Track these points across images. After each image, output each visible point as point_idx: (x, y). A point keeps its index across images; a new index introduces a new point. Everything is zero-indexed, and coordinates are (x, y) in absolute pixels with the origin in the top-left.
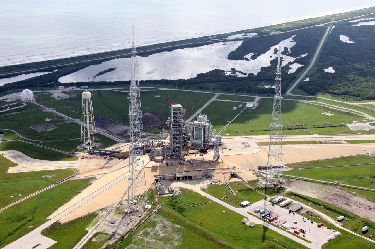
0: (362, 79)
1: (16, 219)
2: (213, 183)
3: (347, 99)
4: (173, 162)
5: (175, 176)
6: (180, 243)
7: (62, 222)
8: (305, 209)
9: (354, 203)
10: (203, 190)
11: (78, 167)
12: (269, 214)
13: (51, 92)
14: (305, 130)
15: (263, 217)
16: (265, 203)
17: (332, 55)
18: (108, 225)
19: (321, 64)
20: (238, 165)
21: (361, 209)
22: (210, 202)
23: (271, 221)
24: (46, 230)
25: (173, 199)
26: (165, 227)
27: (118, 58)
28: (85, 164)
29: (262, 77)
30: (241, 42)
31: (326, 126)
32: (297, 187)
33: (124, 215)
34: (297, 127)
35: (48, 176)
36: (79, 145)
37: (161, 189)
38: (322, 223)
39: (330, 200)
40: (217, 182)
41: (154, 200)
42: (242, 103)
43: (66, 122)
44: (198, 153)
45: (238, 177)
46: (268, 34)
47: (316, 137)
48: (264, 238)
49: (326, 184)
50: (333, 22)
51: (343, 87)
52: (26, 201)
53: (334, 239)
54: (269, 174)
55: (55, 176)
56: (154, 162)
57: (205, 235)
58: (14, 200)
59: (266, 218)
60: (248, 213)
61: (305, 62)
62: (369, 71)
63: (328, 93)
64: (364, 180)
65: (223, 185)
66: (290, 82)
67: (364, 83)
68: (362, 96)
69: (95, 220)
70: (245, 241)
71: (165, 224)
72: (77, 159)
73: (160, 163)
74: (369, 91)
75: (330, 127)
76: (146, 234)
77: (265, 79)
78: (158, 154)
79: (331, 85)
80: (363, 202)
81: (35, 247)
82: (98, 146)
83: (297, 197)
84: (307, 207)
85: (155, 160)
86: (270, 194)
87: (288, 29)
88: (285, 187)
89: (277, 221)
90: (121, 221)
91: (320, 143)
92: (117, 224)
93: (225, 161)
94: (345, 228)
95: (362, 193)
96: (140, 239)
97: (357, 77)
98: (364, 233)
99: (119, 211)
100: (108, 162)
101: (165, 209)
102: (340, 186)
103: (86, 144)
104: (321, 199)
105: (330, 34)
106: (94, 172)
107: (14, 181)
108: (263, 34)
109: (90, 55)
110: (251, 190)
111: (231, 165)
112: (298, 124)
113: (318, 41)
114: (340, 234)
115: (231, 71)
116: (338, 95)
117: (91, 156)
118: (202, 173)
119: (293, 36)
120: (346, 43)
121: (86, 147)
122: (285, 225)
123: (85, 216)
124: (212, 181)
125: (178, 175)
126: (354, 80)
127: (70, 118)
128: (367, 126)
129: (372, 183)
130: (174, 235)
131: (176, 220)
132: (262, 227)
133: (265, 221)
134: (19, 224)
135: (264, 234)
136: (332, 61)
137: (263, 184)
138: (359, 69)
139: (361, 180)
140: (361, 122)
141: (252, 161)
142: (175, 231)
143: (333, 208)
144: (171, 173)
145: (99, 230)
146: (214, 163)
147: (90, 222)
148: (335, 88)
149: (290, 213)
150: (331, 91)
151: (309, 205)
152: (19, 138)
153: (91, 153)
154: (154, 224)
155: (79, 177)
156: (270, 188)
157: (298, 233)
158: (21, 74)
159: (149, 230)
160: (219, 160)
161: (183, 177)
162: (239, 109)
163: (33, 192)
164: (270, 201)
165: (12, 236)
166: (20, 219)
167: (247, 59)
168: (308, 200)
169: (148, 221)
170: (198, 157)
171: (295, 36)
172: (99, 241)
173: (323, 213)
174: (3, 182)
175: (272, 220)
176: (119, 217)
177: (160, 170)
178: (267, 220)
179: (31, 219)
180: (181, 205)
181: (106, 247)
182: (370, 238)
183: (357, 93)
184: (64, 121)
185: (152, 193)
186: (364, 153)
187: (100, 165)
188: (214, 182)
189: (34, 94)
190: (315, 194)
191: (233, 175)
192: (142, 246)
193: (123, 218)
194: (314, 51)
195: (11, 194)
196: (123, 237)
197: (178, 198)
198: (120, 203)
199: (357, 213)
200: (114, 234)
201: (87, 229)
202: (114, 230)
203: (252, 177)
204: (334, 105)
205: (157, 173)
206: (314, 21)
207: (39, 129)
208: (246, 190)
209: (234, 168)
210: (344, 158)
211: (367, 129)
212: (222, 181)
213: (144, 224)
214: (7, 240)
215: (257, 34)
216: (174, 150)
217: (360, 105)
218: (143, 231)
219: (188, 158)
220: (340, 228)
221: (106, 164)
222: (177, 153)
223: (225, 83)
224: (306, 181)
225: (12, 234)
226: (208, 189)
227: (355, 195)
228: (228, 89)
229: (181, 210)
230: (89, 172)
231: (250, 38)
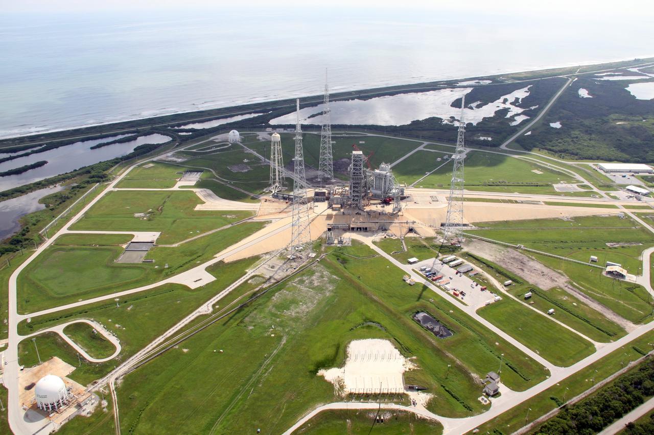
0: (586, 137)
1: (189, 253)
2: (387, 237)
3: (563, 157)
4: (350, 211)
5: (349, 226)
6: (332, 294)
7: (226, 261)
8: (475, 270)
9: (529, 268)
10: (374, 243)
11: (258, 210)
12: (435, 274)
13: (258, 133)
14: (506, 187)
15: (427, 276)
16: (435, 262)
17: (564, 109)
18: (268, 269)
19: (549, 117)
20: (420, 220)
21: (533, 274)
22: (377, 256)
23: (433, 280)
24: (210, 266)
25: (340, 250)
26: (322, 277)
27: (335, 101)
28: (265, 207)
29: (481, 127)
30: (472, 89)
31: (531, 184)
32: (476, 248)
33: (286, 261)
34: (499, 184)
35: (228, 216)
36: (266, 187)
37: (330, 239)
38: (487, 286)
39: (505, 263)
40: (392, 236)
41: (320, 249)
42: (448, 154)
43: (262, 164)
44: (380, 204)
45: (416, 232)
46: (503, 82)
47: (516, 196)
48: (420, 297)
49: (507, 246)
50: (577, 74)
51: (563, 144)
52: (201, 237)
53: (492, 304)
54: (449, 232)
55: (234, 216)
56: (331, 210)
57: (359, 289)
58: (192, 236)
59: (430, 277)
60: (413, 270)
61: (531, 114)
62: (597, 129)
63: (546, 149)
64: (549, 245)
65: (398, 239)
66: (509, 135)
67: (587, 141)
68: (580, 155)
69: (257, 262)
70: (399, 298)
71: (323, 274)
72: (260, 201)
73: (337, 212)
74: (589, 150)
75: (535, 186)
76: (301, 282)
77: (483, 130)
78: (337, 202)
79: (551, 141)
80: (539, 267)
81: (197, 281)
82: (284, 190)
83: (471, 258)
84: (478, 270)
85: (332, 208)
86: (443, 253)
87: (527, 78)
88: (462, 247)
89: (440, 281)
90: (281, 266)
91: (516, 202)
92: (275, 269)
93: (406, 215)
94: (509, 293)
95: (541, 258)
96: (293, 286)
97: (582, 135)
98: (526, 299)
99: (282, 256)
100: (288, 207)
101: (329, 259)
102: (522, 249)
103: (272, 187)
104: (495, 262)
105: (571, 87)
106: (272, 215)
107: (197, 218)
108: (498, 82)
109: (308, 97)
110: (425, 247)
111: (411, 219)
112: (501, 181)
113: (554, 93)
114: (501, 299)
115: (449, 119)
116: (556, 152)
117: (274, 199)
118: (377, 225)
119: (529, 86)
120: (583, 97)
121: (272, 190)
122: (447, 286)
123: (249, 258)
124: (387, 235)
125: (353, 225)
126: (577, 138)
127: (266, 160)
128: (574, 187)
129: (556, 248)
130: (328, 285)
131: (335, 271)
132: (422, 286)
133: (427, 280)
134: (190, 258)
135: (422, 293)
136: (561, 115)
137: (440, 242)
138: (587, 126)
139: (546, 244)
140: (569, 183)
141: (435, 216)
142: (331, 281)
143: (505, 272)
144: (346, 223)
145: (257, 273)
146: (393, 216)
147: (252, 264)
148: (554, 145)
149: (457, 273)
150: (549, 147)
151: (481, 268)
152: (214, 177)
153: (276, 196)
154: (313, 273)
155: (256, 219)
156: (446, 246)
157: (457, 295)
158: (237, 115)
159: (305, 278)
160: (400, 213)
161: (357, 228)
162: (443, 160)
163: (210, 230)
164: (441, 260)
165: (181, 268)
166: (192, 253)
167: (471, 108)
168: (482, 262)
169: (308, 269)
170: (379, 208)
171: (532, 86)
172: (254, 283)
173: (492, 276)
174: (188, 218)
175: (435, 280)
176: (280, 263)
177: (335, 218)
178: (430, 279)
179: (201, 254)
180: (346, 256)
181: (259, 290)
182: (530, 304)
183: (575, 151)
184: (260, 163)
185: (321, 242)
186: (560, 216)
187: (280, 209)
188: (389, 236)
189: (240, 135)
190: (492, 256)
191: (411, 230)
192: (294, 293)
193: (284, 264)
194: (547, 103)
195: (191, 230)
196: (278, 282)
197: (345, 250)
198: (286, 249)
199: (528, 279)
200: (270, 278)
201: (247, 271)
202: (271, 275)
203: (431, 233)
204: (546, 162)
205: (331, 222)
206: (557, 72)
207: (235, 169)
208: (420, 247)
209: (414, 222)
210: (537, 221)
211: (572, 191)
212: (397, 235)
213: (302, 272)
214: (177, 271)
215: (491, 82)
216: (353, 200)
217: (575, 164)
218: (299, 279)
219: (367, 209)
220: (504, 294)
221: (285, 209)
222: (356, 202)
223: (438, 132)
224: (488, 242)
225: (181, 266)
226: (381, 242)
227: (533, 260)
228: (439, 139)
229: (344, 261)
230: (267, 215)
231: (482, 86)
